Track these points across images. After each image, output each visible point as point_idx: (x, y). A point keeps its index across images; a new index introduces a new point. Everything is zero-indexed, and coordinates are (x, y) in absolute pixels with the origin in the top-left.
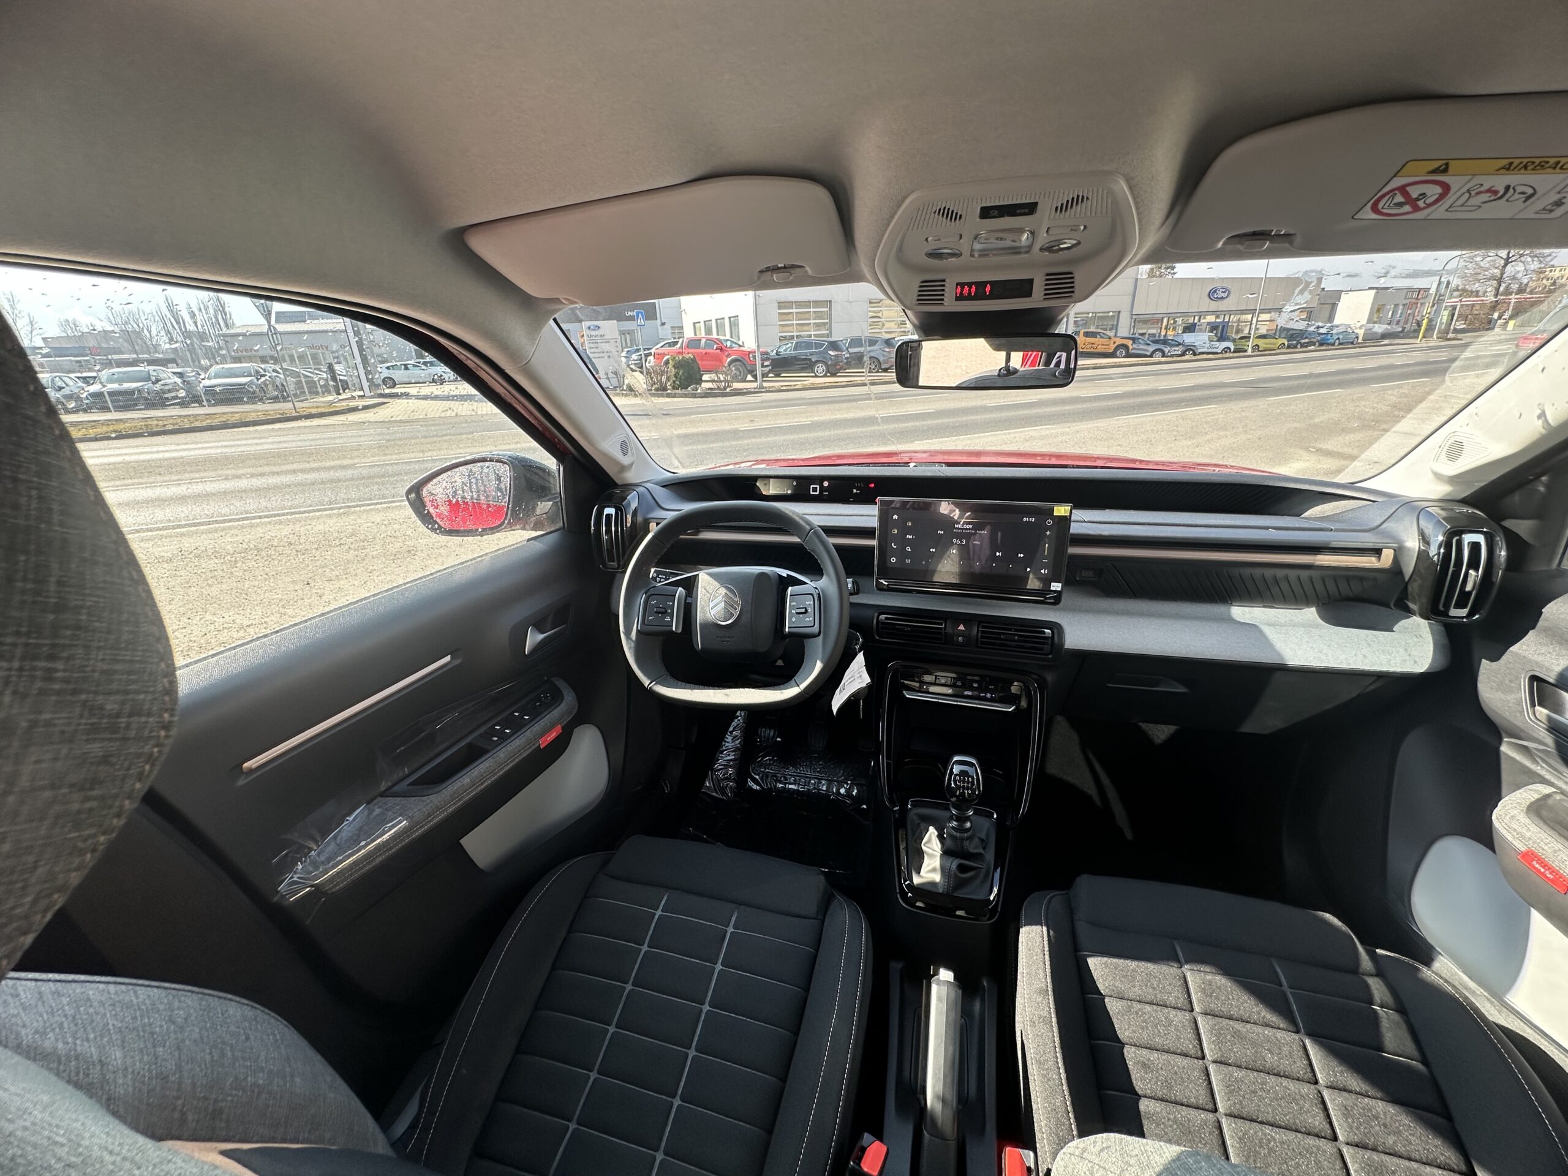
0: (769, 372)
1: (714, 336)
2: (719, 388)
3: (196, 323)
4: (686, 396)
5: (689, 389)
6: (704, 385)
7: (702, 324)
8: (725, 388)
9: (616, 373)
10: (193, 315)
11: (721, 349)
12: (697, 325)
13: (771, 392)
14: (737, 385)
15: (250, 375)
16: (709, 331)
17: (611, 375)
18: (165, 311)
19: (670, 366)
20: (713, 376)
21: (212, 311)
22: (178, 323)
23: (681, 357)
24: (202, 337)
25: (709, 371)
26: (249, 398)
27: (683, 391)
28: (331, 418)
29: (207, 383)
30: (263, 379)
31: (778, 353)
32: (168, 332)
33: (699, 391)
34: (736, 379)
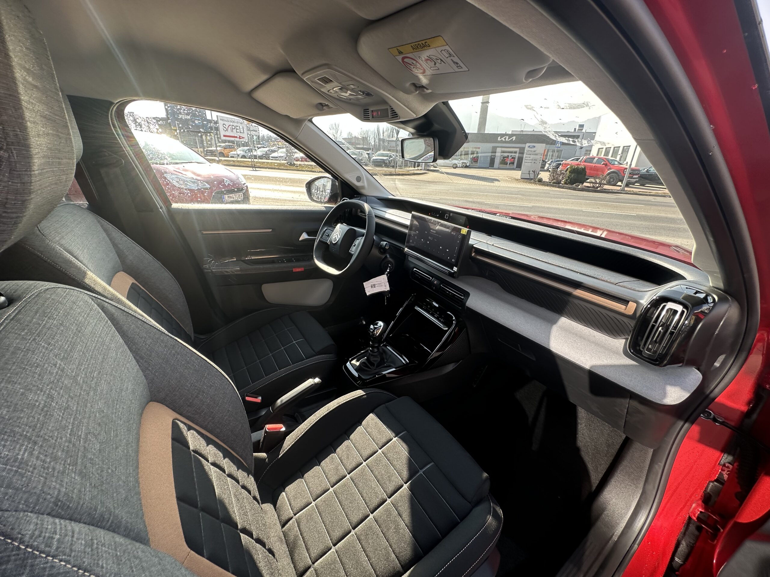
0: (636, 182)
1: (609, 157)
2: (593, 187)
3: (383, 136)
4: (569, 188)
5: (574, 185)
6: (585, 184)
7: (604, 150)
8: (597, 188)
9: (534, 172)
10: (383, 133)
11: (606, 165)
12: (601, 150)
13: (629, 194)
14: (606, 187)
15: (388, 156)
16: (607, 153)
17: (531, 172)
18: (376, 131)
19: (568, 172)
20: (592, 180)
21: (389, 132)
22: (378, 135)
23: (576, 167)
24: (383, 140)
25: (592, 177)
26: (385, 165)
27: (570, 186)
28: (405, 176)
29: (374, 158)
30: (391, 158)
31: (647, 171)
32: (375, 138)
33: (579, 187)
34: (609, 183)
